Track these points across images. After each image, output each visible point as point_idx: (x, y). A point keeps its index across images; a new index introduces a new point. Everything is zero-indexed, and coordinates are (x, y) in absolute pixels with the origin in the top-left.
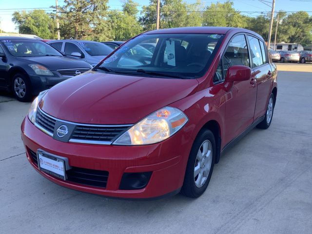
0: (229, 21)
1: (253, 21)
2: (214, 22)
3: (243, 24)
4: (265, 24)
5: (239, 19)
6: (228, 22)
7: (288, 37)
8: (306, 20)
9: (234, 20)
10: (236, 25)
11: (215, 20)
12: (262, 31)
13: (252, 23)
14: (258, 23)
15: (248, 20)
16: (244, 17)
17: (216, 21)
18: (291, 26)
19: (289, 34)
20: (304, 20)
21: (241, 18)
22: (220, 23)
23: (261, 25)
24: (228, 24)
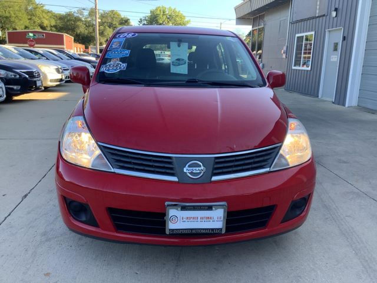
0: (31, 16)
1: (61, 18)
2: (10, 16)
3: (49, 21)
4: (76, 23)
5: (44, 14)
6: (29, 17)
7: (105, 39)
8: (121, 21)
9: (38, 16)
10: (42, 21)
11: (11, 12)
12: (74, 31)
13: (60, 20)
14: (68, 21)
15: (54, 16)
16: (49, 12)
17: (13, 15)
18: (107, 27)
19: (106, 35)
20: (120, 21)
21: (45, 13)
22: (20, 18)
23: (72, 23)
24: (30, 19)
